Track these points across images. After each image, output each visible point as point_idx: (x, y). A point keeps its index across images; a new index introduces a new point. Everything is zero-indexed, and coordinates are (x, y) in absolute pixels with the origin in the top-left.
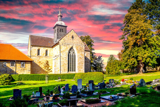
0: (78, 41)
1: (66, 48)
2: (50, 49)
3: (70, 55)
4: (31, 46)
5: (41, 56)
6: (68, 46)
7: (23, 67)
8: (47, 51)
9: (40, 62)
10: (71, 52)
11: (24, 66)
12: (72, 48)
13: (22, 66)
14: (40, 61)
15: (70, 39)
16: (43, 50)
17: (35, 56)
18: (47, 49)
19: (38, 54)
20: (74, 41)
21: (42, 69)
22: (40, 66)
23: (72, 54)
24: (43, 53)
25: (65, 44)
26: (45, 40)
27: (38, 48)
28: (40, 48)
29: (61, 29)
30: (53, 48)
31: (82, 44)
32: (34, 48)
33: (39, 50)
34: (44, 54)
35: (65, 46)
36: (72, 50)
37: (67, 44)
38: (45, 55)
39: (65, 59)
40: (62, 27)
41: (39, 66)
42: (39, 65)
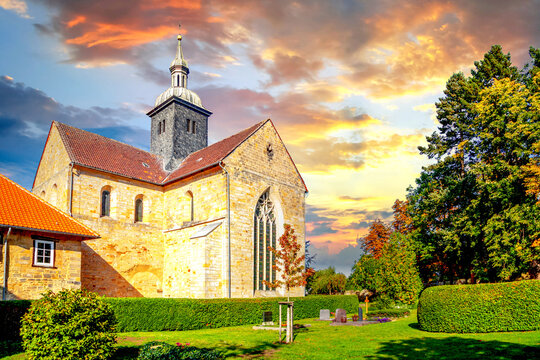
0: (284, 171)
1: (248, 192)
2: (155, 192)
3: (258, 220)
4: (75, 170)
5: (115, 222)
6: (255, 184)
7: (44, 264)
8: (139, 202)
9: (112, 247)
10: (262, 209)
11: (48, 260)
12: (265, 194)
13: (40, 260)
14: (112, 240)
15: (262, 159)
16: (123, 195)
17: (92, 219)
18: (141, 190)
19: (104, 211)
20: (274, 167)
21: (120, 277)
22: (114, 266)
23: (265, 220)
24: (125, 209)
25: (247, 173)
26: (125, 156)
27: (105, 182)
28: (112, 183)
29: (188, 120)
30: (164, 191)
31: (297, 184)
32: (86, 180)
33: (106, 193)
34: (129, 212)
35: (247, 183)
36: (265, 202)
37: (254, 175)
38: (132, 217)
39: (244, 236)
40: (194, 114)
41: (106, 265)
42: (108, 260)
